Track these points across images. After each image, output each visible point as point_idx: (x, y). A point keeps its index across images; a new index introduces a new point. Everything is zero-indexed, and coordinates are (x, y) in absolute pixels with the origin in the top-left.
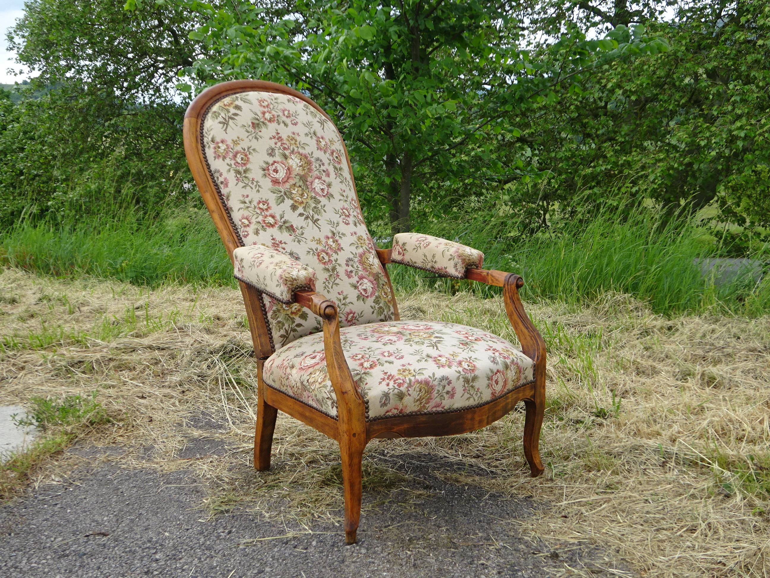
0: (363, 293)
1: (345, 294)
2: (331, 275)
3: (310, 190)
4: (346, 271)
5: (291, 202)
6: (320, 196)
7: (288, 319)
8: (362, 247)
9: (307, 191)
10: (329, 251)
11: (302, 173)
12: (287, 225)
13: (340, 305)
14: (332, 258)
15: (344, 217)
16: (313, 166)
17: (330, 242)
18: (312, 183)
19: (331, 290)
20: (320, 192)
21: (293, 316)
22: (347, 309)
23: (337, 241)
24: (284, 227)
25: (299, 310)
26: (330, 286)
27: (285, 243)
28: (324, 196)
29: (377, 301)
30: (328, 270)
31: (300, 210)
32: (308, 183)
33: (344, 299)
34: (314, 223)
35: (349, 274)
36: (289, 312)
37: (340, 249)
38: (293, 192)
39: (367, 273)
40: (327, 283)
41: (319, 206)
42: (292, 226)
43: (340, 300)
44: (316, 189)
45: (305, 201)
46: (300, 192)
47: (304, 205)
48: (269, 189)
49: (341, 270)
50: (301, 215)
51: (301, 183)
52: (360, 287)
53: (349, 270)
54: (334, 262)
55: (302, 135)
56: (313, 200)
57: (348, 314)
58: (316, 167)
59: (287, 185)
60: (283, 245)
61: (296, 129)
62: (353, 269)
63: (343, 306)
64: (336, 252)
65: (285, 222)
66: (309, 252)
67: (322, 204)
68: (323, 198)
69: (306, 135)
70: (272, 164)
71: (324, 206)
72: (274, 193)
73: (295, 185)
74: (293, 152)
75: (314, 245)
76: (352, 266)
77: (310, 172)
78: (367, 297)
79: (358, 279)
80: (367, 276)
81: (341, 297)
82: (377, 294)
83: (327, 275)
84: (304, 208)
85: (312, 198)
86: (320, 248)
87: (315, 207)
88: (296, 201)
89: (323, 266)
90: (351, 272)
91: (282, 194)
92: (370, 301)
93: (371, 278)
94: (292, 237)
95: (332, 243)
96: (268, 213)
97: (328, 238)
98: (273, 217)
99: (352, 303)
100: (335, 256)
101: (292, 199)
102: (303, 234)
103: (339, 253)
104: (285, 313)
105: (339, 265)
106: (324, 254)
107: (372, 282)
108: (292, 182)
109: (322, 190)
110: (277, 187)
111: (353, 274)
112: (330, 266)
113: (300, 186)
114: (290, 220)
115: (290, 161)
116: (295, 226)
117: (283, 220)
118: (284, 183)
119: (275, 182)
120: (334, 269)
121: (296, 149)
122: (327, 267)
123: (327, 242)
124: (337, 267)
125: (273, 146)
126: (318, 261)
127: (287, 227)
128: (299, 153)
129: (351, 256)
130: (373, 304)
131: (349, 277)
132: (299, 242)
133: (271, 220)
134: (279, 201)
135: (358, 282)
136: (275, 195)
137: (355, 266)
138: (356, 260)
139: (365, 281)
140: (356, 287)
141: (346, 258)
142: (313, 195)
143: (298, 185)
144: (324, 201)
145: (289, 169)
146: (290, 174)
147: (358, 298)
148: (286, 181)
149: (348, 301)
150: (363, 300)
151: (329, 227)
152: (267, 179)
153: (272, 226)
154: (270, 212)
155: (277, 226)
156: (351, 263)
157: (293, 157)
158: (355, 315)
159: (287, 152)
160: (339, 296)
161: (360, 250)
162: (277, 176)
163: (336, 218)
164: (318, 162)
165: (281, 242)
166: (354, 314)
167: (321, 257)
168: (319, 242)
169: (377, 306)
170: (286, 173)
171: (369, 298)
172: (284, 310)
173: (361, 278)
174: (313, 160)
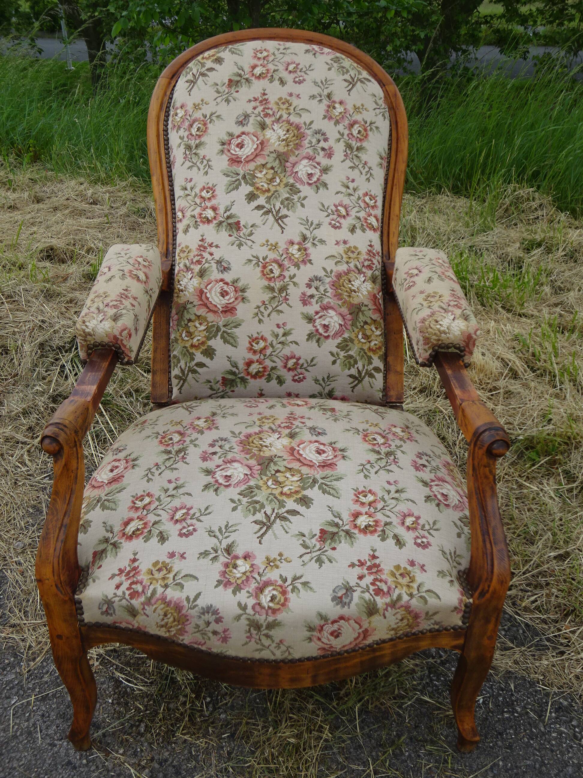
0: (321, 330)
1: (288, 328)
2: (275, 297)
3: (288, 174)
4: (304, 294)
5: (249, 189)
6: (302, 183)
7: (185, 354)
8: (347, 263)
9: (282, 176)
10: (286, 263)
11: (282, 149)
12: (230, 221)
13: (274, 343)
14: (286, 274)
15: (335, 217)
16: (306, 142)
17: (294, 250)
18: (294, 165)
19: (265, 319)
20: (305, 179)
21: (193, 350)
22: (287, 351)
23: (305, 250)
24: (224, 224)
25: (203, 343)
26: (266, 313)
27: (217, 246)
28: (310, 184)
29: (344, 346)
30: (272, 289)
31: (261, 200)
32: (288, 164)
33: (284, 335)
34: (277, 221)
35: (305, 300)
36: (188, 345)
37: (306, 260)
38: (259, 175)
39: (340, 302)
40: (262, 309)
41: (296, 197)
42: (238, 223)
43: (277, 336)
44: (299, 174)
45: (273, 189)
46: (270, 176)
47: (270, 194)
48: (221, 171)
49: (294, 293)
50: (259, 208)
51: (276, 164)
52: (318, 321)
53: (309, 294)
54: (287, 279)
55: (305, 97)
56: (287, 189)
57: (288, 359)
58: (310, 142)
59: (252, 166)
60: (213, 250)
61: (297, 89)
62: (315, 292)
63: (280, 346)
64: (297, 266)
65: (228, 217)
66: (250, 261)
67: (302, 195)
68: (307, 186)
69: (313, 97)
70: (238, 136)
71: (305, 198)
72: (228, 176)
73: (264, 165)
74: (278, 121)
75: (262, 252)
76: (317, 288)
77: (297, 149)
78: (327, 337)
79: (318, 309)
80: (336, 307)
81: (281, 331)
82: (346, 335)
83: (267, 296)
84: (268, 200)
85: (286, 185)
86: (272, 256)
87: (287, 199)
88: (258, 188)
89: (266, 283)
90: (312, 296)
91: (240, 177)
92: (331, 345)
93: (344, 310)
94: (232, 239)
95: (294, 252)
96: (209, 204)
97: (292, 243)
98: (214, 209)
99: (296, 343)
100: (293, 270)
101: (253, 184)
102: (251, 234)
103: (302, 266)
104: (183, 345)
105: (295, 284)
106: (275, 267)
107: (343, 317)
108: (260, 161)
109: (310, 175)
110: (235, 168)
111: (313, 301)
112: (278, 285)
113: (272, 168)
114: (238, 214)
115: (268, 133)
116: (242, 223)
117: (228, 213)
118: (247, 162)
119: (235, 160)
120: (283, 289)
121: (285, 116)
122: (272, 284)
123: (287, 249)
124: (291, 287)
125: (249, 111)
126: (260, 275)
127: (229, 224)
128: (288, 122)
129: (322, 274)
130: (335, 350)
131: (305, 303)
132: (240, 245)
133: (210, 214)
134: (231, 187)
135: (317, 313)
136: (229, 178)
137: (322, 289)
138: (328, 280)
139: (332, 313)
140: (310, 320)
141: (311, 275)
142: (291, 181)
143: (269, 166)
144: (306, 190)
145: (262, 143)
146: (262, 149)
147: (310, 336)
148: (252, 160)
149: (290, 338)
150: (318, 341)
151: (302, 229)
152: (224, 156)
153: (209, 221)
154: (214, 202)
155: (215, 222)
156: (316, 283)
157: (276, 127)
158: (301, 362)
159: (268, 121)
160: (276, 330)
161: (343, 268)
162: (239, 152)
163: (317, 216)
164: (318, 136)
165: (211, 245)
166: (299, 359)
167: (267, 270)
168: (274, 247)
169: (342, 354)
170: (255, 150)
171: (330, 340)
172: (183, 340)
173: (325, 308)
174: (309, 132)
